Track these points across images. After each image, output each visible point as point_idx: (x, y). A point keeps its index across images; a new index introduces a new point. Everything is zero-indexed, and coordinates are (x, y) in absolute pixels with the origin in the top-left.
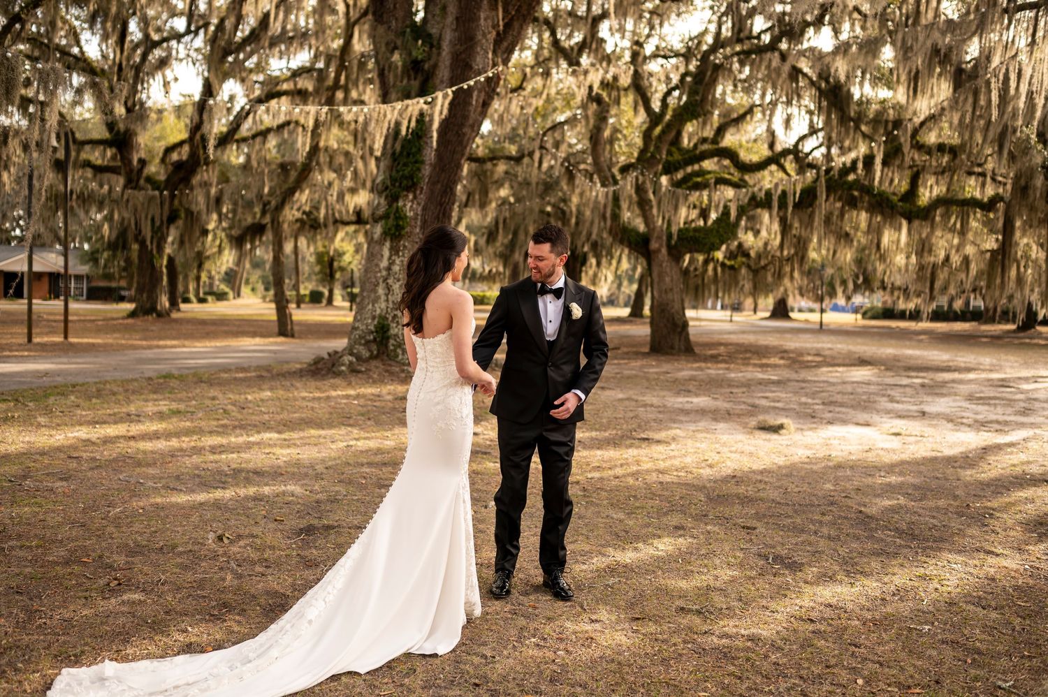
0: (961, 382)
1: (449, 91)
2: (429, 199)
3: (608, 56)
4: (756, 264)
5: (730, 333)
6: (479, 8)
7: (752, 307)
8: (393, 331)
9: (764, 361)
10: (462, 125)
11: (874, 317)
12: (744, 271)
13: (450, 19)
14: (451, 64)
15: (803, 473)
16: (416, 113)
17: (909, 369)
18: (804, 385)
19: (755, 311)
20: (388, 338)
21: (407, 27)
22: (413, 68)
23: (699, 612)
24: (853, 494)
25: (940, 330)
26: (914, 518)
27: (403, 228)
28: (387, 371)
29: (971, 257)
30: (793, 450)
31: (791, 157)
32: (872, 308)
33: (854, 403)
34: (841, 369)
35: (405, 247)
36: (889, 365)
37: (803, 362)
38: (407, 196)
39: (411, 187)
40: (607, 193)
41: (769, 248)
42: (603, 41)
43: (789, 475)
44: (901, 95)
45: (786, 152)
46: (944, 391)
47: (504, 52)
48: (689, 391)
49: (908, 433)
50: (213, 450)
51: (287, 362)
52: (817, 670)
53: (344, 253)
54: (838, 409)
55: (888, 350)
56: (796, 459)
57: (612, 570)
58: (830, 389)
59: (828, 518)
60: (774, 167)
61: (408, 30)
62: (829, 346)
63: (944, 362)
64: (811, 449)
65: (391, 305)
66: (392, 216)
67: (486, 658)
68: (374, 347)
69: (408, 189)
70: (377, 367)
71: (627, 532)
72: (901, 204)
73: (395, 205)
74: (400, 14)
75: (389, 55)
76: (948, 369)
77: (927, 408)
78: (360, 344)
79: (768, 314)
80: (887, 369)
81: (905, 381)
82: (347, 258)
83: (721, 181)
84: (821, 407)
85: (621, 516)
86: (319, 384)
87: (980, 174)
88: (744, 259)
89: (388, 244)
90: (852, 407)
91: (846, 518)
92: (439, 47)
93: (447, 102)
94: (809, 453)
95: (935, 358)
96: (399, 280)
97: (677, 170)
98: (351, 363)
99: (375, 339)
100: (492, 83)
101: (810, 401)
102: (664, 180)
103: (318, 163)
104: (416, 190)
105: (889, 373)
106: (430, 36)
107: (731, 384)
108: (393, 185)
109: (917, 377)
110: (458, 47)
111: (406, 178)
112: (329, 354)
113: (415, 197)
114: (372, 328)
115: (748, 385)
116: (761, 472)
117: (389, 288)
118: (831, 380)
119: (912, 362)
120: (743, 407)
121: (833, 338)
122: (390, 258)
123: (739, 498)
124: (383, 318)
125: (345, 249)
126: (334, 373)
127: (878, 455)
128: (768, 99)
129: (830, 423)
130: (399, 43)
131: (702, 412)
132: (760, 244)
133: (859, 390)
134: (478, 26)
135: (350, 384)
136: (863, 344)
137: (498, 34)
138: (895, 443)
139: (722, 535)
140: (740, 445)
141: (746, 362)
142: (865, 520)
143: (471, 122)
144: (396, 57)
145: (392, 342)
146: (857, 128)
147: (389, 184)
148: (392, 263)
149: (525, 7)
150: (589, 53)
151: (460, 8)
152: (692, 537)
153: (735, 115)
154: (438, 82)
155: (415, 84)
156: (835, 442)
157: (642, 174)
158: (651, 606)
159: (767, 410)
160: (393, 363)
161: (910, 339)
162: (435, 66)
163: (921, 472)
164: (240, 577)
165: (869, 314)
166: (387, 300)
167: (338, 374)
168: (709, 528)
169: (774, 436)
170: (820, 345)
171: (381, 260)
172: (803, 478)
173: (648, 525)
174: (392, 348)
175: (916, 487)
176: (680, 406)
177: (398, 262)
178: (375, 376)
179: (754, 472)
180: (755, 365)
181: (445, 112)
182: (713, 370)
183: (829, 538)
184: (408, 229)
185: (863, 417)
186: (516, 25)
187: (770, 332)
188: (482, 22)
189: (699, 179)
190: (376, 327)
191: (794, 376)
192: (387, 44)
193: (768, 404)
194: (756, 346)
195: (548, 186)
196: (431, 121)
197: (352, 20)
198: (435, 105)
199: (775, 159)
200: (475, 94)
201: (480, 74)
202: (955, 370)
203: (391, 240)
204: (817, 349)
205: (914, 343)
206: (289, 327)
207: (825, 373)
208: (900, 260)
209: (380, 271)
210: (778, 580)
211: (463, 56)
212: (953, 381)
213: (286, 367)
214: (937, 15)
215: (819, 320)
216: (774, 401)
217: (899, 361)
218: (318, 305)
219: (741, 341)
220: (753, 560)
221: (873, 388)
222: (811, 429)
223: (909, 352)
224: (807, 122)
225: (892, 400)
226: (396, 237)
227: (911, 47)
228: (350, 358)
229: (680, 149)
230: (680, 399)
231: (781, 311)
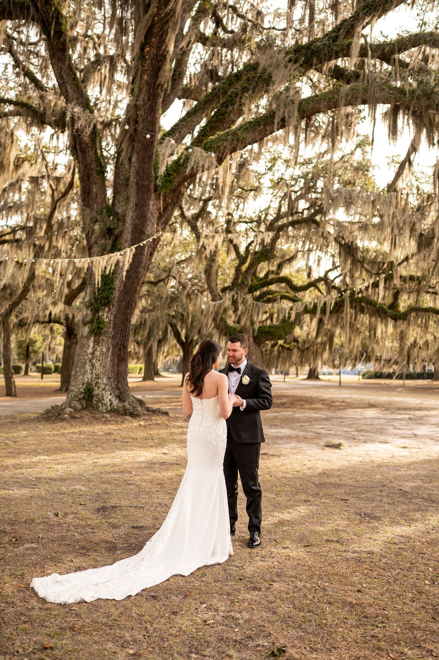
0: (431, 416)
1: (133, 248)
2: (118, 311)
3: (212, 221)
4: (302, 346)
5: (286, 389)
6: (149, 199)
7: (295, 372)
8: (96, 392)
9: (313, 406)
10: (139, 267)
11: (369, 378)
12: (295, 351)
13: (131, 205)
14: (132, 231)
15: (361, 470)
16: (115, 261)
17: (399, 409)
18: (342, 420)
19: (297, 375)
20: (93, 396)
21: (104, 208)
22: (108, 233)
23: (338, 542)
24: (393, 481)
25: (410, 385)
26: (430, 492)
27: (102, 329)
28: (93, 417)
29: (430, 341)
30: (350, 458)
31: (323, 282)
32: (368, 372)
33: (374, 430)
34: (359, 410)
35: (103, 340)
36: (387, 407)
37: (335, 406)
38: (104, 309)
39: (107, 304)
40: (215, 305)
41: (310, 337)
42: (209, 213)
43: (354, 472)
44: (386, 247)
45: (320, 280)
46: (423, 421)
47: (162, 224)
48: (277, 426)
49: (410, 446)
50: (15, 466)
51: (23, 413)
52: (408, 565)
53: (36, 342)
54: (366, 434)
55: (383, 398)
56: (353, 462)
57: (282, 523)
58: (358, 422)
59: (384, 494)
60: (312, 289)
61: (105, 210)
62: (348, 396)
63: (418, 404)
64: (360, 457)
65: (94, 376)
66: (95, 321)
67: (239, 567)
68: (84, 402)
69: (105, 305)
70: (87, 415)
71: (280, 504)
72: (389, 311)
73: (97, 315)
74: (99, 200)
75: (92, 225)
76: (421, 409)
77: (416, 432)
78: (75, 401)
79: (306, 377)
80: (386, 410)
81: (400, 417)
82: (38, 344)
83: (283, 297)
84: (356, 433)
85: (273, 496)
86: (53, 426)
87: (433, 293)
88: (295, 344)
89: (92, 338)
90: (374, 432)
91: (394, 493)
92: (124, 221)
93: (132, 254)
94: (360, 459)
95: (412, 402)
96: (99, 361)
97: (256, 290)
98: (71, 412)
99: (84, 397)
100: (156, 241)
101: (348, 429)
102: (249, 297)
103: (33, 287)
104: (110, 305)
105: (388, 412)
106: (117, 213)
107: (299, 420)
108: (96, 303)
109: (405, 414)
110: (137, 221)
111: (104, 298)
112: (52, 407)
113: (109, 310)
114: (82, 390)
115: (309, 420)
116: (339, 470)
117: (93, 365)
118: (356, 417)
119: (399, 405)
120: (311, 434)
121: (348, 391)
122: (94, 347)
123: (332, 485)
124: (89, 384)
125: (37, 338)
126: (60, 419)
127: (398, 460)
128: (307, 247)
129: (365, 442)
130: (99, 218)
131: (290, 438)
132: (305, 334)
133: (375, 422)
134: (148, 209)
135: (72, 425)
136: (368, 395)
137: (160, 213)
138: (405, 452)
139: (331, 504)
140: (319, 456)
141: (302, 407)
142: (404, 494)
143: (143, 265)
144: (97, 227)
145: (95, 399)
146: (362, 266)
147: (93, 301)
148: (95, 350)
149: (175, 198)
150: (202, 220)
151: (138, 198)
152: (316, 505)
153: (287, 257)
154: (123, 241)
155: (110, 242)
156: (372, 453)
157: (237, 293)
158: (312, 540)
159: (326, 436)
160: (96, 412)
161: (394, 391)
162: (122, 232)
163: (425, 468)
164: (82, 534)
165: (366, 376)
166: (92, 373)
167: (63, 420)
168: (323, 500)
169: (337, 451)
170: (342, 396)
171: (88, 348)
172: (363, 473)
173: (290, 500)
174: (95, 402)
175: (426, 476)
176: (275, 434)
177: (98, 349)
178: (86, 420)
179: (333, 470)
180: (309, 409)
181: (131, 260)
182: (287, 413)
183: (389, 503)
184: (105, 329)
185: (382, 438)
186: (170, 208)
187: (310, 388)
188: (151, 207)
189: (271, 296)
190: (84, 389)
191: (334, 415)
192: (91, 219)
193: (325, 432)
194: (305, 397)
195: (173, 299)
196: (124, 265)
197: (56, 199)
198: (126, 256)
199: (313, 284)
200: (146, 248)
201: (149, 237)
202: (425, 409)
203: (95, 336)
204: (342, 398)
205: (397, 393)
206: (13, 390)
207: (351, 413)
208: (388, 344)
209: (87, 355)
210: (371, 525)
211: (140, 226)
212: (426, 416)
213: (26, 416)
214: (406, 204)
215: (338, 380)
216: (328, 430)
217: (391, 404)
218: (18, 375)
219: (295, 394)
220: (354, 516)
221: (382, 422)
222: (356, 446)
223: (396, 399)
224: (331, 261)
225: (396, 428)
226: (98, 334)
227: (402, 228)
228: (70, 409)
229: (257, 278)
230: (273, 431)
231: (313, 375)
